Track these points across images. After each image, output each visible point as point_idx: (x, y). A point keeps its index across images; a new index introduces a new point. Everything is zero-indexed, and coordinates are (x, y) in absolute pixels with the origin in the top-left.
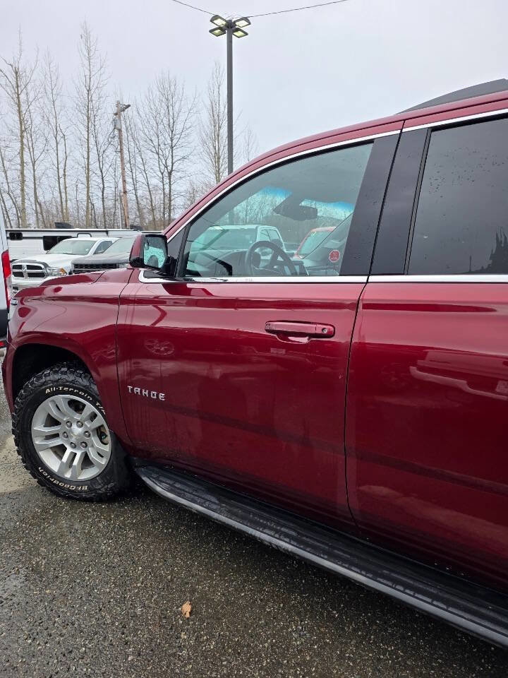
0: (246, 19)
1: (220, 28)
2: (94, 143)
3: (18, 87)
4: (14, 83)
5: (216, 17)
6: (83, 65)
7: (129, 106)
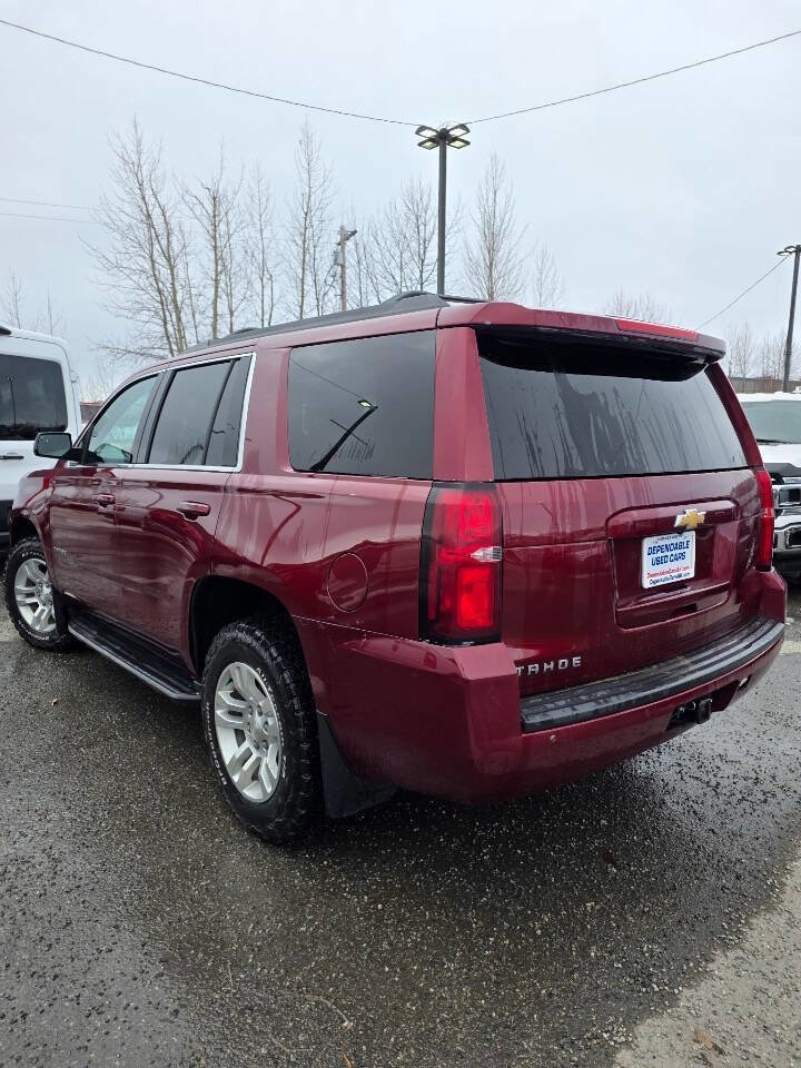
0: (463, 126)
1: (430, 140)
2: (312, 283)
3: (214, 216)
4: (211, 212)
5: (422, 128)
6: (301, 181)
7: (356, 232)
